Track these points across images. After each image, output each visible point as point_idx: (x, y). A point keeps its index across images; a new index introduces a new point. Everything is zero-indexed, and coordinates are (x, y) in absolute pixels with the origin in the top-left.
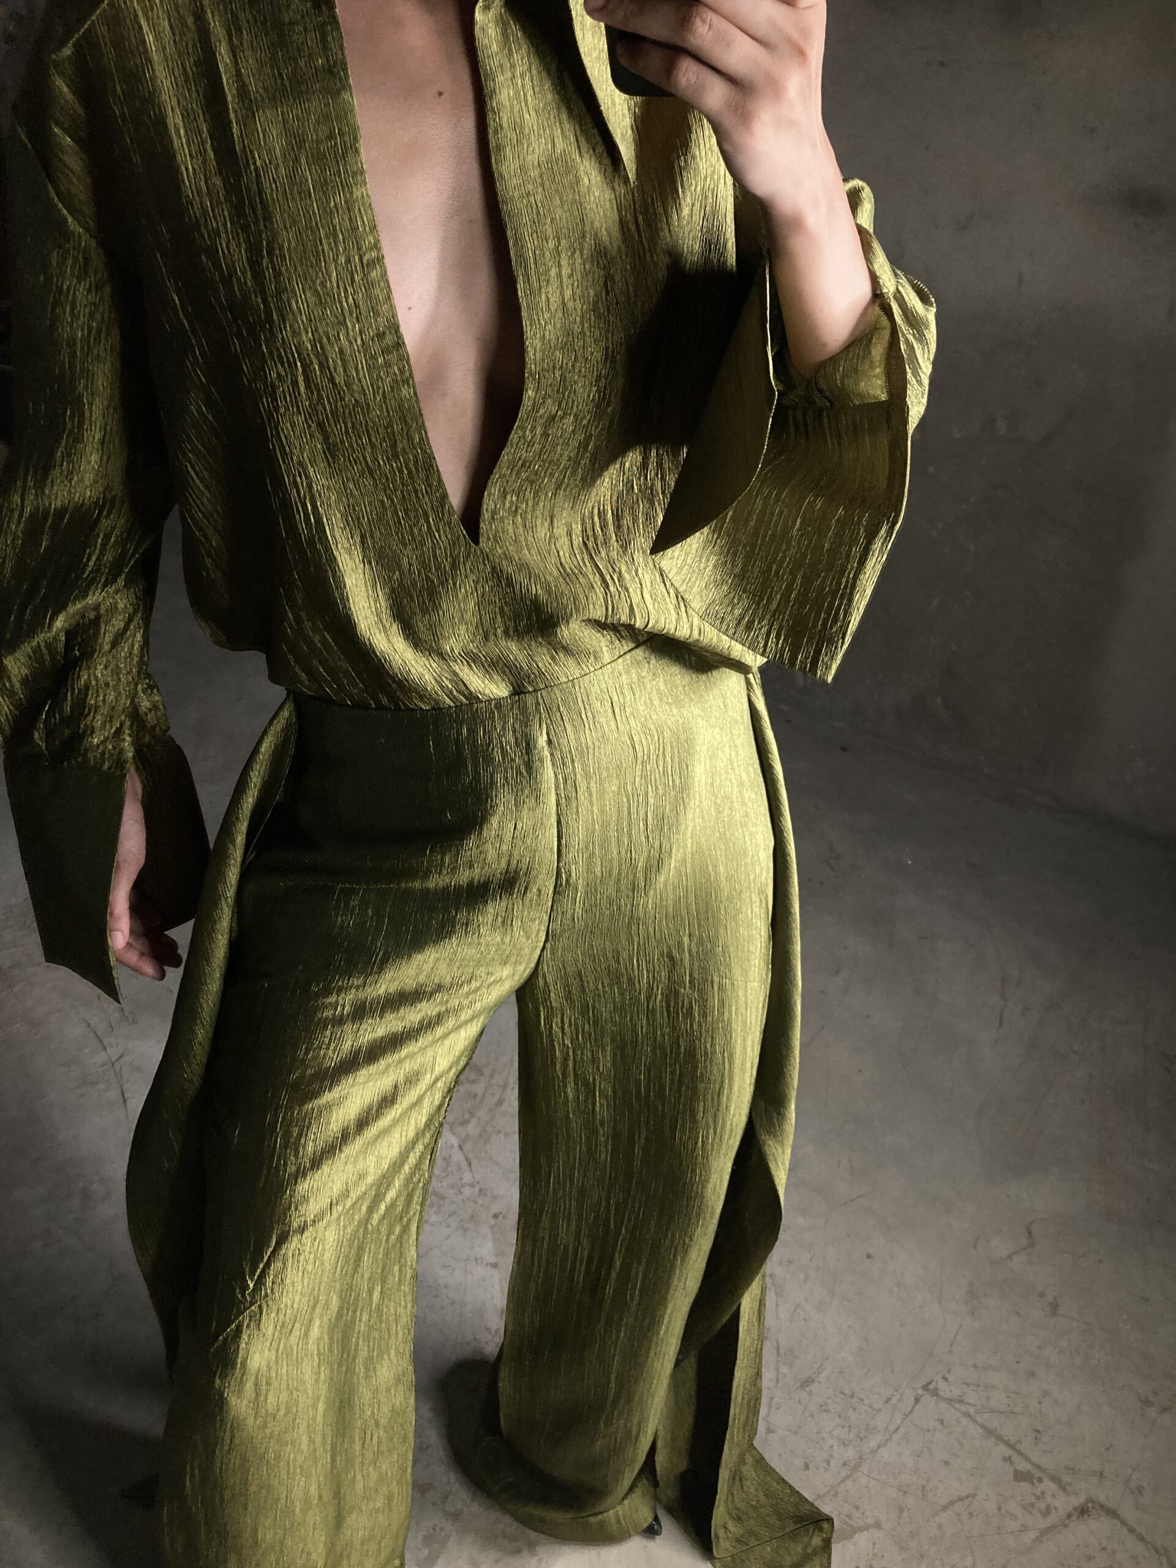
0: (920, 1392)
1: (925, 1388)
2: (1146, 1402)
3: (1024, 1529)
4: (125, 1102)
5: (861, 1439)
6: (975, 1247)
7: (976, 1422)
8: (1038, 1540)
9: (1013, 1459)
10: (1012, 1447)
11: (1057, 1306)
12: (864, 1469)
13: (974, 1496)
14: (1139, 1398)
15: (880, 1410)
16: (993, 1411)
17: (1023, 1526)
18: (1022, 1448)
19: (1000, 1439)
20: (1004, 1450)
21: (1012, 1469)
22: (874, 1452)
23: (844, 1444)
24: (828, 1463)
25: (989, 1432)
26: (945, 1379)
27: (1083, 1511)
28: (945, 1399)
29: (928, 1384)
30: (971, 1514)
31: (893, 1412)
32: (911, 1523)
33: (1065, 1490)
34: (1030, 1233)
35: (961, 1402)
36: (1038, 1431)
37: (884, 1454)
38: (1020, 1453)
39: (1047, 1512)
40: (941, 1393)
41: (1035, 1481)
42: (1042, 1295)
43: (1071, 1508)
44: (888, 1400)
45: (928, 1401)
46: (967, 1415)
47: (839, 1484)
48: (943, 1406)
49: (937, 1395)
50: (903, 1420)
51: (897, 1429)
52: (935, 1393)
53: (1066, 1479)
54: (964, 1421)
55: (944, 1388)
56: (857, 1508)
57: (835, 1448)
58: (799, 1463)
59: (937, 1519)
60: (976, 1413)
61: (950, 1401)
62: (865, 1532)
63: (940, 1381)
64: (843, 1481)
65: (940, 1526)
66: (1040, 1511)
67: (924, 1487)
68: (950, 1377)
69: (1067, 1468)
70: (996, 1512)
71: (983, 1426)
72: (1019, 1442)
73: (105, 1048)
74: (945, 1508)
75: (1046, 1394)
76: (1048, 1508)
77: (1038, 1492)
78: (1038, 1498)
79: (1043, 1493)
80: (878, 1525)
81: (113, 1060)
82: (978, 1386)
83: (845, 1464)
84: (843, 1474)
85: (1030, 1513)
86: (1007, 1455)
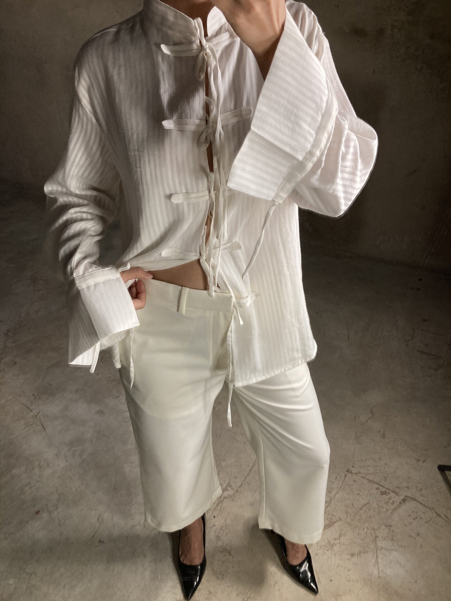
0: (346, 473)
5: (330, 492)
7: (366, 479)
8: (392, 513)
9: (379, 488)
10: (378, 484)
11: (385, 434)
12: (333, 502)
13: (369, 503)
14: (415, 459)
15: (334, 482)
16: (370, 474)
17: (386, 509)
21: (379, 492)
25: (370, 481)
27: (404, 500)
30: (369, 509)
31: (338, 481)
32: (351, 516)
33: (397, 494)
34: (372, 412)
35: (360, 473)
36: (385, 477)
37: (338, 496)
38: (381, 485)
41: (387, 493)
42: (379, 432)
43: (400, 500)
44: (336, 478)
45: (349, 475)
46: (362, 477)
48: (354, 476)
49: (352, 473)
50: (342, 483)
51: (341, 487)
53: (397, 491)
55: (354, 470)
56: (333, 515)
59: (358, 513)
60: (365, 476)
61: (356, 474)
62: (337, 523)
63: (352, 468)
65: (360, 515)
66: (391, 503)
67: (353, 504)
68: (355, 466)
69: (397, 487)
70: (376, 506)
72: (380, 482)
73: (31, 411)
75: (386, 464)
76: (393, 501)
78: (389, 499)
79: (391, 497)
80: (340, 519)
81: (36, 414)
82: (364, 467)
85: (388, 504)
86: (377, 487)
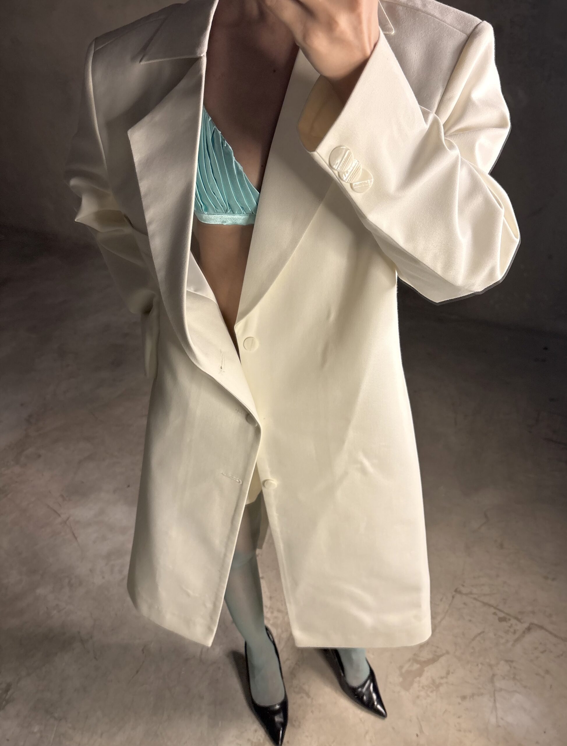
0: (454, 593)
1: (456, 591)
6: (465, 526)
7: (478, 600)
8: (513, 645)
9: (497, 613)
10: (495, 608)
11: (503, 545)
12: (437, 630)
13: (483, 632)
14: (543, 576)
15: (439, 605)
16: (485, 595)
17: (506, 640)
18: (500, 607)
19: (490, 606)
20: (492, 610)
21: (497, 618)
22: (440, 622)
25: (485, 604)
27: (529, 629)
28: (464, 594)
29: (457, 589)
30: (484, 640)
31: (444, 604)
32: (461, 649)
33: (520, 621)
34: (486, 516)
35: (471, 593)
36: (504, 599)
38: (499, 610)
39: (515, 632)
40: (463, 592)
41: (507, 620)
42: (496, 541)
43: (524, 629)
44: (441, 600)
45: (458, 596)
46: (475, 599)
48: (465, 597)
49: (461, 593)
50: (449, 606)
51: (447, 611)
54: (475, 602)
56: (438, 647)
59: (471, 645)
60: (479, 597)
61: (466, 594)
62: (444, 657)
63: (462, 587)
65: (473, 648)
66: (512, 632)
68: (465, 585)
69: (520, 612)
70: (494, 636)
71: (482, 602)
72: (498, 605)
75: (505, 583)
76: (515, 630)
77: (510, 625)
78: (510, 627)
79: (512, 625)
80: (448, 653)
81: (65, 520)
82: (477, 585)
85: (508, 634)
86: (494, 612)
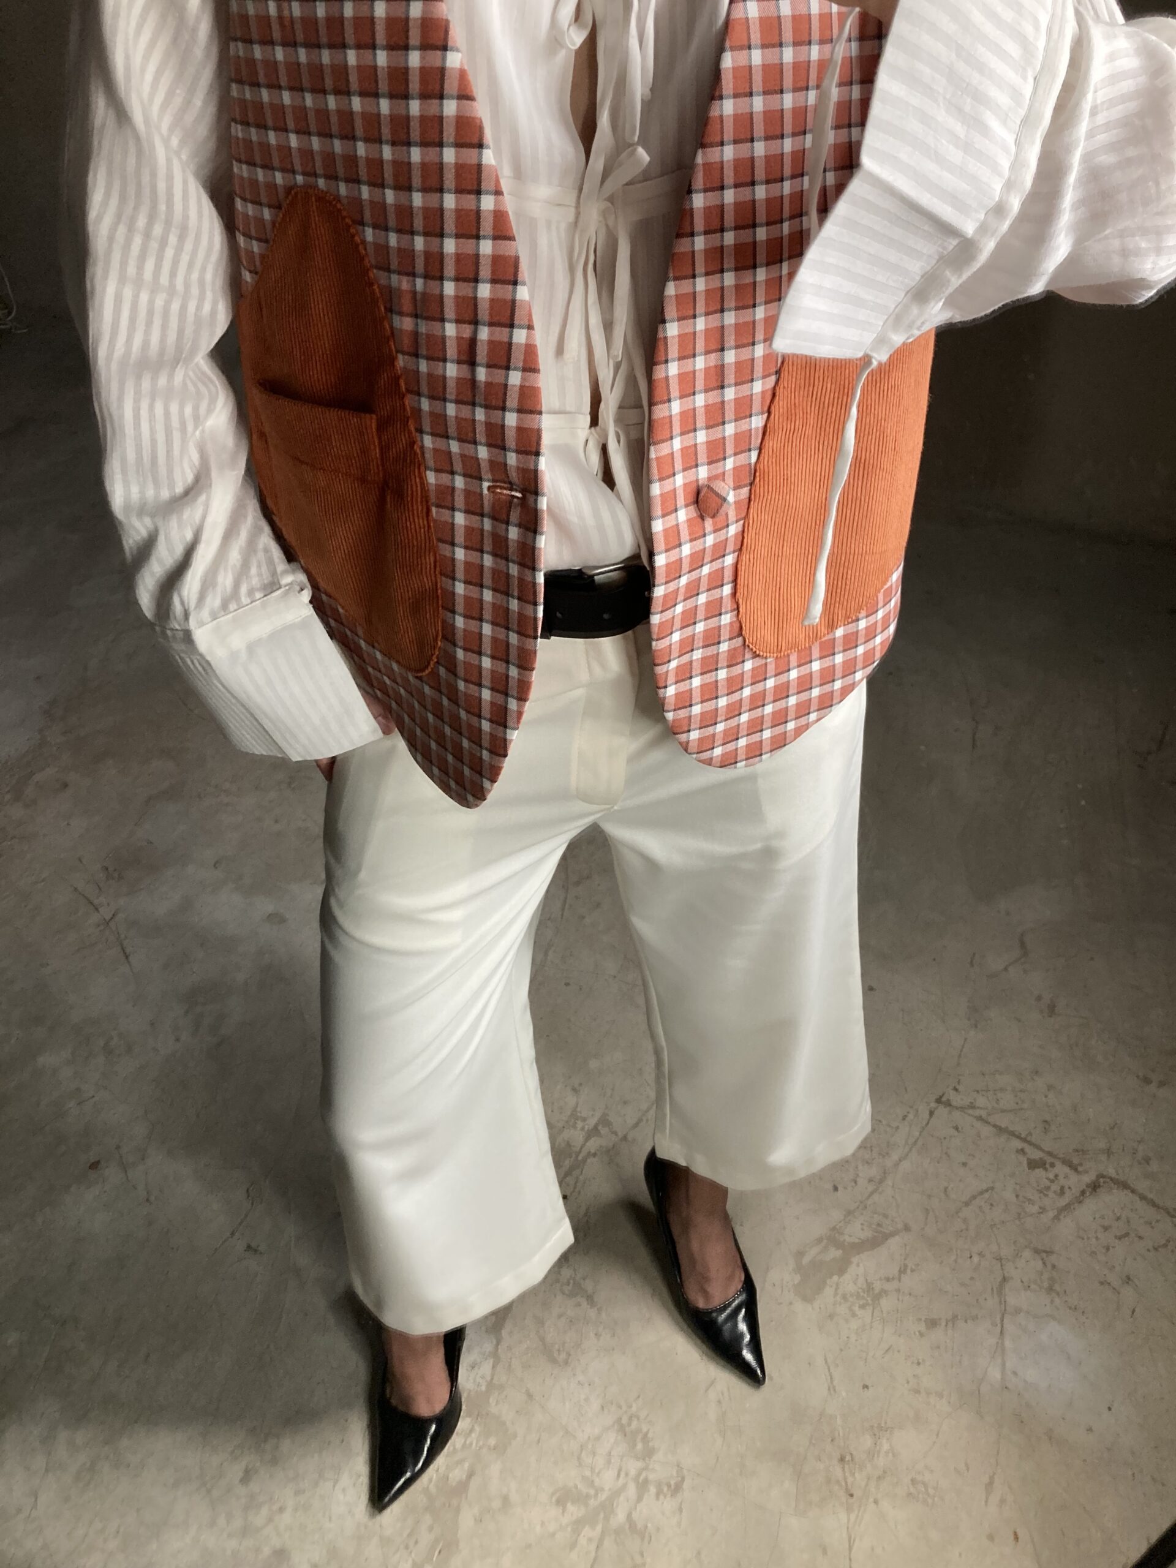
0: (933, 1105)
1: (939, 1101)
2: (1147, 1081)
3: (1043, 1210)
4: (127, 957)
5: (884, 1155)
6: (972, 964)
7: (987, 1122)
8: (1057, 1218)
9: (1025, 1150)
10: (1025, 1140)
11: (1054, 1006)
12: (889, 1182)
13: (992, 1188)
14: (1138, 1077)
15: (897, 1128)
16: (1003, 1111)
17: (1040, 1208)
18: (1033, 1139)
20: (1017, 1144)
21: (1025, 1159)
22: (897, 1165)
23: (867, 1163)
24: (856, 1182)
25: (1000, 1130)
26: (956, 1089)
27: (1095, 1187)
28: (957, 1108)
29: (941, 1097)
30: (992, 1205)
31: (910, 1126)
32: (937, 1222)
33: (1076, 1170)
34: (1023, 945)
35: (972, 1106)
36: (1045, 1121)
37: (906, 1165)
39: (1062, 1192)
40: (954, 1103)
41: (1047, 1166)
42: (1039, 998)
43: (1083, 1186)
44: (904, 1118)
45: (942, 1111)
46: (980, 1118)
47: (868, 1198)
48: (957, 1114)
49: (950, 1105)
50: (921, 1132)
51: (916, 1142)
52: (948, 1104)
53: (1076, 1161)
54: (978, 1124)
55: (956, 1100)
56: (886, 1216)
57: (860, 1167)
58: (829, 1186)
59: (960, 1214)
60: (989, 1115)
61: (962, 1109)
62: (897, 1237)
63: (952, 1093)
64: (872, 1194)
65: (965, 1221)
66: (1055, 1192)
67: (946, 1189)
68: (960, 1088)
69: (1077, 1151)
70: (1015, 1199)
71: (995, 1126)
72: (1030, 1134)
73: (97, 910)
74: (967, 1204)
75: (1050, 1087)
76: (1062, 1188)
77: (1051, 1176)
78: (1052, 1181)
79: (1056, 1176)
80: (907, 1228)
81: (108, 918)
82: (987, 1091)
83: (870, 1180)
84: (871, 1188)
85: (1046, 1195)
86: (1020, 1148)
